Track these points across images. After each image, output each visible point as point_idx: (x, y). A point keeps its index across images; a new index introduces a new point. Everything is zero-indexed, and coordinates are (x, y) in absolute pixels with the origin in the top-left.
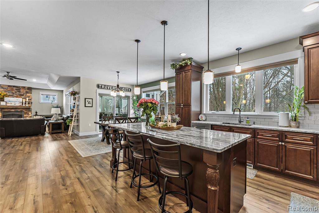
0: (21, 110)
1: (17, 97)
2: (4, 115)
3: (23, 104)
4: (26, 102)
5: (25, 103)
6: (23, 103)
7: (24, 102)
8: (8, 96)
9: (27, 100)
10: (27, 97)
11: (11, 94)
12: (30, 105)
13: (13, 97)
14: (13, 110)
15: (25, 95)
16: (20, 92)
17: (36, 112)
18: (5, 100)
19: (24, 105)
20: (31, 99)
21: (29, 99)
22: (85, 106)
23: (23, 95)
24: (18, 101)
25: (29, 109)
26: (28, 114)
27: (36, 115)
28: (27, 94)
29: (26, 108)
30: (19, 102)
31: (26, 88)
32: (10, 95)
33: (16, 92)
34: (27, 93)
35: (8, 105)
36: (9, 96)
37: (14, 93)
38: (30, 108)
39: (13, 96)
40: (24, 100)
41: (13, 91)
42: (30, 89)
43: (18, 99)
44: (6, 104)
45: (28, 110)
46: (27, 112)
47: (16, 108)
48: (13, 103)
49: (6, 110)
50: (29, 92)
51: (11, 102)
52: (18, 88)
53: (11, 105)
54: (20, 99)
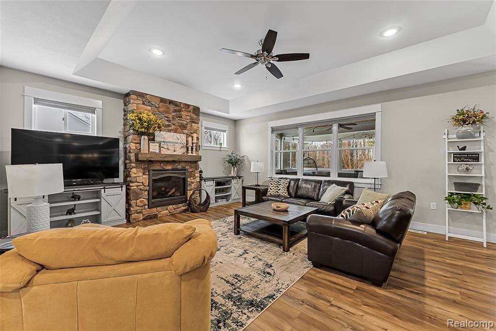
0: (183, 164)
1: (176, 131)
2: (153, 180)
3: (187, 151)
4: (193, 144)
5: (192, 149)
6: (187, 148)
8: (161, 128)
9: (195, 141)
11: (166, 123)
12: (197, 153)
13: (170, 131)
14: (170, 167)
15: (189, 127)
16: (180, 117)
17: (201, 172)
18: (157, 139)
19: (190, 154)
20: (198, 139)
23: (183, 127)
24: (179, 141)
25: (195, 162)
26: (195, 175)
28: (193, 124)
29: (192, 162)
30: (180, 146)
31: (191, 108)
32: (163, 125)
33: (173, 118)
34: (193, 121)
35: (162, 153)
36: (164, 129)
37: (170, 121)
39: (170, 128)
40: (189, 139)
41: (170, 116)
42: (197, 111)
43: (178, 135)
45: (195, 164)
46: (192, 172)
47: (174, 162)
48: (171, 148)
49: (157, 167)
50: (196, 119)
51: (168, 144)
52: (177, 108)
53: (169, 152)
54: (183, 138)
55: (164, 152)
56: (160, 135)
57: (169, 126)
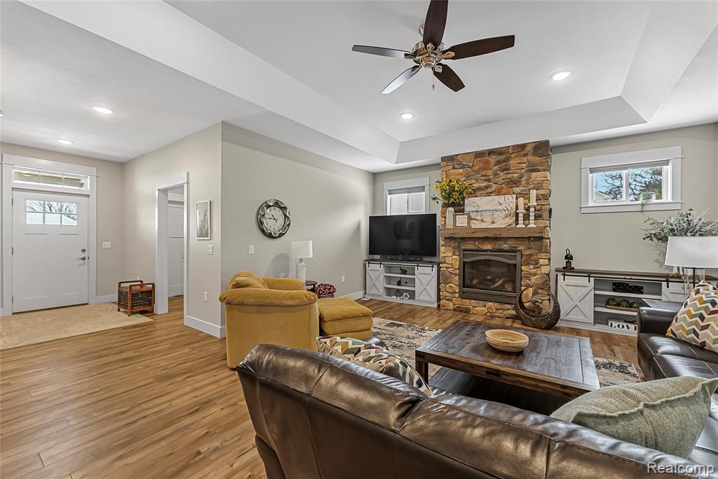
0: (511, 243)
1: (499, 192)
2: (464, 262)
3: (517, 220)
4: (528, 209)
5: (526, 217)
6: (517, 214)
7: (521, 210)
8: (474, 193)
9: (533, 202)
10: (533, 188)
11: (482, 185)
12: (542, 223)
13: (489, 194)
14: (488, 246)
15: (523, 180)
16: (507, 169)
17: (569, 258)
18: (467, 209)
19: (521, 225)
20: (546, 197)
21: (538, 198)
23: (516, 183)
24: (501, 207)
25: (538, 240)
26: (537, 263)
27: (568, 269)
28: (534, 174)
29: (529, 238)
30: (504, 214)
31: (528, 149)
32: (479, 189)
33: (496, 174)
34: (533, 169)
35: (473, 227)
36: (478, 193)
37: (489, 180)
38: (541, 238)
39: (489, 190)
41: (490, 172)
42: (543, 149)
43: (501, 199)
44: (469, 223)
45: (538, 243)
46: (531, 255)
47: (496, 239)
48: (488, 219)
49: (470, 246)
50: (541, 164)
51: (483, 213)
52: (502, 157)
53: (483, 226)
54: (509, 201)
55: (476, 225)
57: (487, 187)
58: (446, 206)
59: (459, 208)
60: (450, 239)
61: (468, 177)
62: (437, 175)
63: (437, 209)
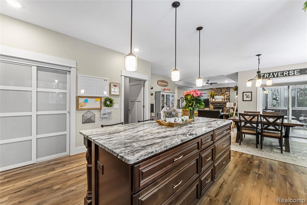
0: (223, 104)
1: (220, 95)
2: (214, 107)
4: (225, 98)
5: (225, 100)
7: (224, 98)
8: (216, 95)
9: (226, 97)
14: (218, 104)
16: (222, 91)
18: (215, 98)
19: (224, 101)
21: (227, 96)
22: (243, 101)
23: (223, 94)
28: (226, 93)
29: (225, 103)
30: (221, 99)
31: (225, 88)
32: (217, 94)
33: (220, 92)
34: (226, 91)
40: (224, 97)
41: (219, 92)
43: (220, 96)
46: (225, 106)
47: (220, 103)
49: (215, 104)
51: (218, 99)
52: (221, 89)
54: (222, 97)
55: (216, 101)
56: (215, 97)
58: (211, 97)
59: (213, 98)
60: (212, 103)
61: (215, 92)
62: (209, 91)
63: (209, 98)
